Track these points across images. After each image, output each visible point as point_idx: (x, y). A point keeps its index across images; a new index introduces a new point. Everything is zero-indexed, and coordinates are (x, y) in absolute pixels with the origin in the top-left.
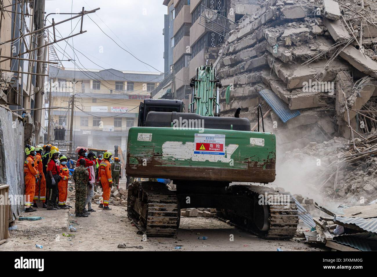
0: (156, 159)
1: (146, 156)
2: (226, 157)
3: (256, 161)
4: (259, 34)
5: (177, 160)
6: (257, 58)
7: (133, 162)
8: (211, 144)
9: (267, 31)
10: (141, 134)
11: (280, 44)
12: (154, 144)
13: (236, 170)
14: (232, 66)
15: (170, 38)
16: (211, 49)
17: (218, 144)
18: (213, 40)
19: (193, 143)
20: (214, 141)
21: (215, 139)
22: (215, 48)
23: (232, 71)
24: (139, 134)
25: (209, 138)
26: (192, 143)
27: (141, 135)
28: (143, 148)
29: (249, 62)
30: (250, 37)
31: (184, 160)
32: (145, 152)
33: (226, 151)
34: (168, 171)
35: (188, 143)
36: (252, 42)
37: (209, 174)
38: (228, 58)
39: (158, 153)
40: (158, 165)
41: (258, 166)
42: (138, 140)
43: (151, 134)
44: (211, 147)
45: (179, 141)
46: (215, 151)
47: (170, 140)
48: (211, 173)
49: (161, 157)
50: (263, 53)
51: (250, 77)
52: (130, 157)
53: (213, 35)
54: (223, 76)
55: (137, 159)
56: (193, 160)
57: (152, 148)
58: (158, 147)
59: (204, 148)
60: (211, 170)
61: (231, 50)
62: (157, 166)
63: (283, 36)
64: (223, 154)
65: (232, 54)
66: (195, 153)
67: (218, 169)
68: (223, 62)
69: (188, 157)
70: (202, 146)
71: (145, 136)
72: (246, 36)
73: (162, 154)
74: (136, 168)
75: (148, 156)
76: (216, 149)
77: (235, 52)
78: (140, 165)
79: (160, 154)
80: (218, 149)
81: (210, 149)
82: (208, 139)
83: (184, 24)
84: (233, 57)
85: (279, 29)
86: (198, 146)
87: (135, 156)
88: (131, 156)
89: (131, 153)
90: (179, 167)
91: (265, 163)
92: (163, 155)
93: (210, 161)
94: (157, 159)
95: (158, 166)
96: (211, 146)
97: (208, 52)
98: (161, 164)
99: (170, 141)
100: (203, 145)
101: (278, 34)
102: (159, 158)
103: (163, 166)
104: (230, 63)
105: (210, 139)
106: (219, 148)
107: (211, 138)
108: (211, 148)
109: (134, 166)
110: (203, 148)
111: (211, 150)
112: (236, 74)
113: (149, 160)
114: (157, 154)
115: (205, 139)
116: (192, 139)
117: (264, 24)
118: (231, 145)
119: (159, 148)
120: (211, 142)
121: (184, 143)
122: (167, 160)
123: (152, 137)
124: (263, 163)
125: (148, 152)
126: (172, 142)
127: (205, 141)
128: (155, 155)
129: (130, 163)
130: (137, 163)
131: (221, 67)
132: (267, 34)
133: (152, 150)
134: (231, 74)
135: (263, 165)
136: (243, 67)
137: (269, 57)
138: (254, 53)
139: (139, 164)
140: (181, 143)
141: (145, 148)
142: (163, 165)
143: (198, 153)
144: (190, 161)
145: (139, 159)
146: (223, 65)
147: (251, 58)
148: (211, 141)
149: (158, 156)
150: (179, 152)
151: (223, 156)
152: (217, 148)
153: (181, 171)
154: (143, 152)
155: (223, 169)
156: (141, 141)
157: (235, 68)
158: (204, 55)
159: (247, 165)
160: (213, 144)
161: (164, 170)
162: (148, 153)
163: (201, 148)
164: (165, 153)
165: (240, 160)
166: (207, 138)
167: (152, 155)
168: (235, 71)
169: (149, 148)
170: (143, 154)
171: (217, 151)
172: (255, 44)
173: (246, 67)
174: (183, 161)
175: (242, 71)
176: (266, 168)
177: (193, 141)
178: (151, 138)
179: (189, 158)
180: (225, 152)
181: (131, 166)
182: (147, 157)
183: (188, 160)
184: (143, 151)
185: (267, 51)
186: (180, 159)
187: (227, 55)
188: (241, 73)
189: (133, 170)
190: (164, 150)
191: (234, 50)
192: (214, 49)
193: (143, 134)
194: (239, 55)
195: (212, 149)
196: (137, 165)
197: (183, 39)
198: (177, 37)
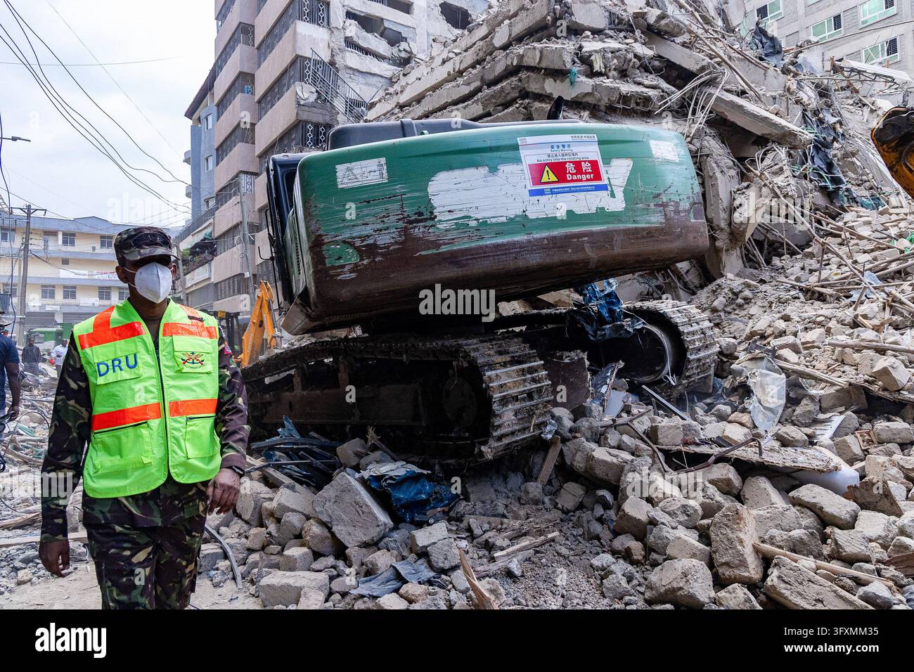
0: (418, 231)
1: (381, 230)
2: (613, 195)
5: (483, 224)
7: (340, 258)
8: (570, 162)
10: (348, 165)
12: (399, 188)
13: (643, 229)
17: (585, 162)
19: (520, 167)
20: (573, 155)
21: (575, 149)
24: (341, 169)
25: (558, 147)
26: (515, 166)
27: (349, 170)
28: (364, 207)
31: (504, 219)
32: (373, 219)
33: (609, 179)
34: (464, 262)
35: (506, 169)
37: (583, 248)
39: (420, 214)
40: (429, 249)
42: (340, 186)
43: (383, 160)
44: (569, 173)
45: (476, 165)
46: (581, 180)
47: (450, 168)
48: (587, 246)
49: (429, 223)
52: (324, 244)
55: (352, 245)
56: (532, 216)
57: (397, 201)
58: (417, 194)
59: (553, 178)
60: (586, 238)
62: (423, 253)
64: (604, 188)
66: (533, 193)
67: (602, 233)
69: (514, 211)
70: (545, 172)
71: (364, 169)
73: (432, 213)
74: (353, 275)
75: (387, 228)
76: (584, 177)
78: (365, 262)
79: (426, 215)
80: (588, 176)
81: (569, 177)
82: (556, 148)
86: (538, 170)
87: (340, 237)
88: (326, 241)
89: (325, 231)
90: (497, 246)
92: (436, 217)
93: (578, 211)
94: (421, 230)
95: (430, 252)
96: (570, 168)
98: (436, 244)
99: (448, 170)
100: (547, 168)
102: (425, 227)
103: (444, 249)
105: (561, 148)
106: (590, 173)
107: (563, 146)
108: (572, 174)
109: (346, 269)
110: (549, 176)
111: (572, 181)
113: (392, 241)
114: (416, 217)
115: (548, 151)
116: (511, 154)
118: (615, 162)
119: (418, 197)
120: (567, 158)
121: (493, 170)
122: (454, 229)
123: (385, 167)
124: (688, 205)
125: (384, 216)
126: (457, 173)
127: (549, 156)
128: (410, 222)
129: (328, 265)
130: (355, 259)
133: (397, 206)
135: (688, 211)
139: (362, 260)
140: (483, 171)
141: (371, 206)
142: (443, 247)
143: (541, 193)
144: (522, 222)
145: (358, 244)
148: (566, 155)
149: (421, 221)
150: (486, 197)
151: (604, 193)
152: (586, 173)
153: (503, 255)
154: (367, 220)
155: (615, 231)
156: (353, 189)
159: (661, 212)
160: (574, 163)
161: (450, 263)
162: (385, 219)
163: (545, 179)
164: (441, 209)
165: (646, 200)
166: (552, 147)
167: (401, 223)
169: (385, 203)
170: (368, 228)
171: (587, 180)
172: (479, 90)
174: (503, 224)
177: (518, 160)
178: (385, 172)
179: (519, 212)
180: (606, 182)
181: (332, 272)
182: (384, 232)
183: (518, 219)
184: (367, 215)
186: (494, 220)
189: (345, 282)
190: (436, 201)
193: (353, 164)
195: (575, 177)
196: (356, 265)
197: (239, 149)
198: (222, 150)
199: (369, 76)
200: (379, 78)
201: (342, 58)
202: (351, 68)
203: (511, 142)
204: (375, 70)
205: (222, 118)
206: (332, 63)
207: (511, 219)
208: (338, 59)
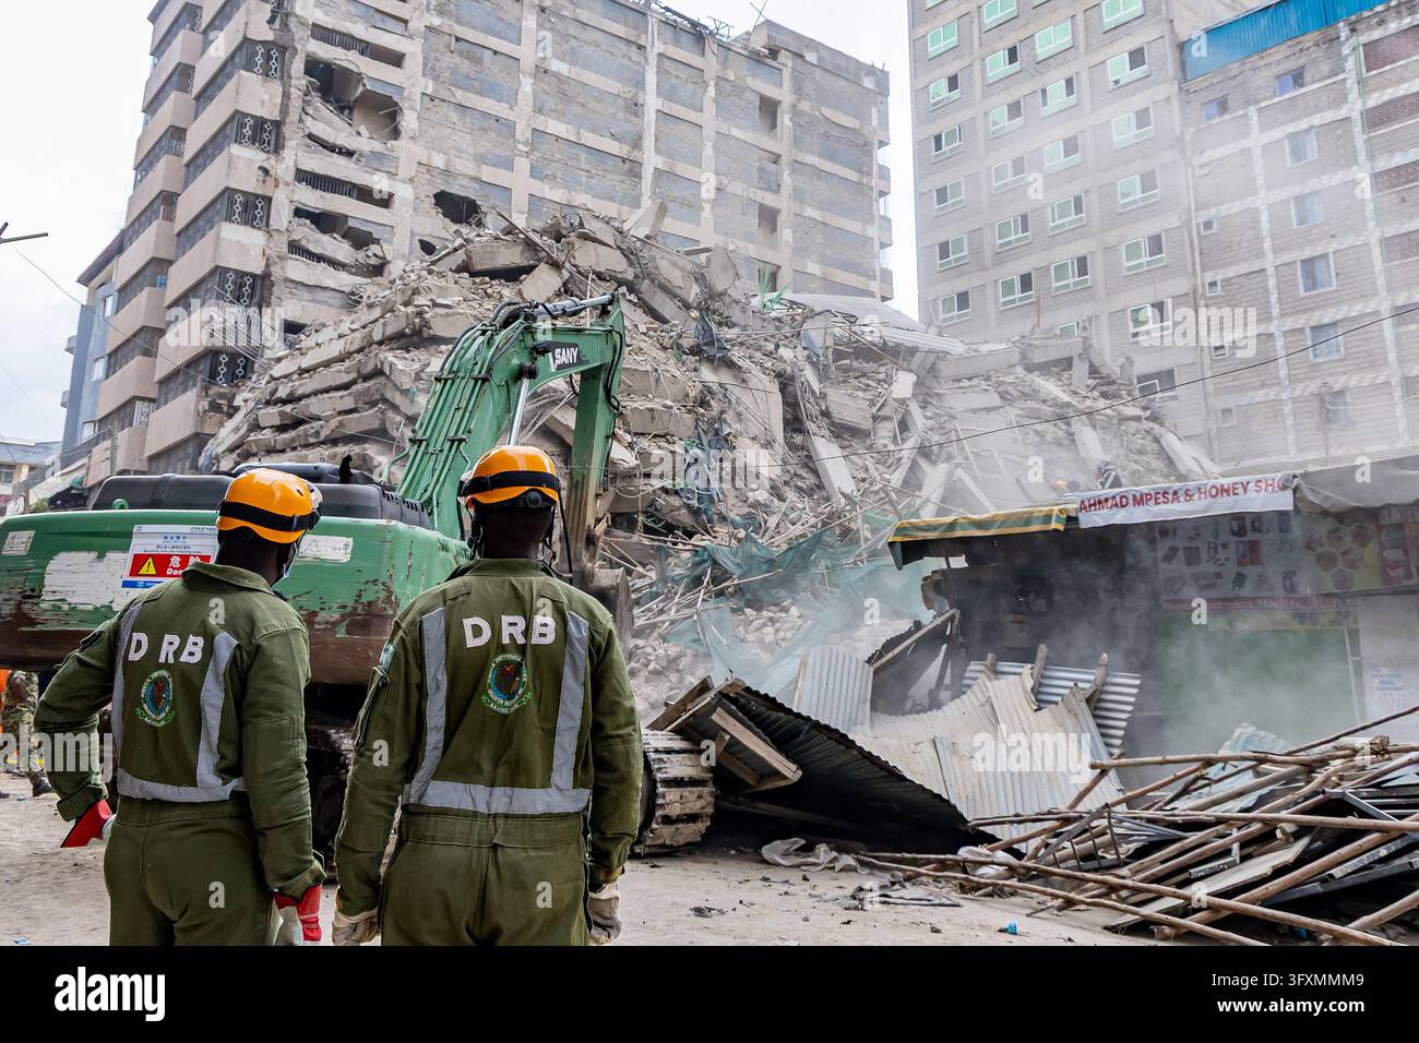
0: (27, 607)
3: (312, 609)
4: (366, 363)
5: (73, 610)
6: (355, 415)
8: (177, 555)
9: (390, 356)
11: (421, 387)
12: (29, 563)
14: (281, 429)
15: (90, 359)
16: (214, 390)
18: (222, 370)
19: (125, 555)
20: (184, 547)
21: (189, 542)
22: (225, 388)
23: (284, 440)
25: (172, 538)
26: (121, 554)
29: (334, 423)
30: (337, 367)
31: (91, 608)
35: (112, 556)
36: (346, 378)
38: (272, 410)
39: (33, 590)
40: (29, 626)
41: (317, 627)
44: (171, 567)
45: (89, 549)
49: (36, 601)
50: (373, 404)
51: (335, 456)
53: (224, 359)
54: (255, 450)
58: (37, 571)
59: (152, 571)
61: (282, 393)
62: (24, 629)
63: (427, 370)
65: (284, 402)
66: (126, 584)
68: (256, 419)
69: (102, 600)
70: (147, 563)
72: (327, 364)
73: (41, 591)
77: (291, 399)
79: (36, 592)
81: (169, 571)
82: (169, 540)
83: (143, 329)
84: (288, 408)
85: (419, 355)
86: (139, 561)
91: (343, 617)
92: (42, 595)
94: (29, 606)
95: (28, 629)
96: (175, 561)
97: (207, 395)
99: (68, 551)
100: (150, 559)
101: (417, 366)
102: (32, 604)
104: (278, 423)
105: (175, 539)
107: (178, 538)
108: (174, 569)
110: (149, 568)
112: (294, 449)
114: (31, 593)
115: (160, 541)
116: (124, 541)
117: (380, 343)
119: (37, 574)
120: (176, 551)
121: (101, 557)
124: (336, 616)
126: (72, 555)
127: (158, 547)
128: (25, 597)
131: (250, 430)
132: (391, 365)
133: (21, 579)
134: (278, 447)
135: (335, 624)
136: (318, 433)
137: (390, 414)
138: (349, 403)
140: (93, 555)
143: (134, 585)
144: (104, 612)
146: (256, 427)
147: (340, 413)
148: (177, 547)
149: (31, 597)
150: (85, 583)
157: (292, 434)
158: (198, 402)
160: (180, 556)
163: (142, 571)
164: (49, 589)
166: (166, 538)
167: (18, 596)
168: (293, 440)
172: (353, 382)
173: (324, 434)
174: (89, 612)
175: (312, 440)
176: (348, 632)
177: (126, 548)
179: (106, 602)
183: (102, 609)
185: (385, 400)
186: (83, 607)
187: (268, 403)
188: (307, 446)
190: (48, 580)
191: (291, 393)
192: (222, 390)
194: (308, 406)
197: (136, 363)
198: (116, 358)
199: (320, 290)
200: (334, 293)
201: (282, 268)
202: (292, 281)
203: (126, 529)
204: (330, 283)
205: (122, 312)
206: (266, 276)
207: (96, 609)
208: (276, 271)
